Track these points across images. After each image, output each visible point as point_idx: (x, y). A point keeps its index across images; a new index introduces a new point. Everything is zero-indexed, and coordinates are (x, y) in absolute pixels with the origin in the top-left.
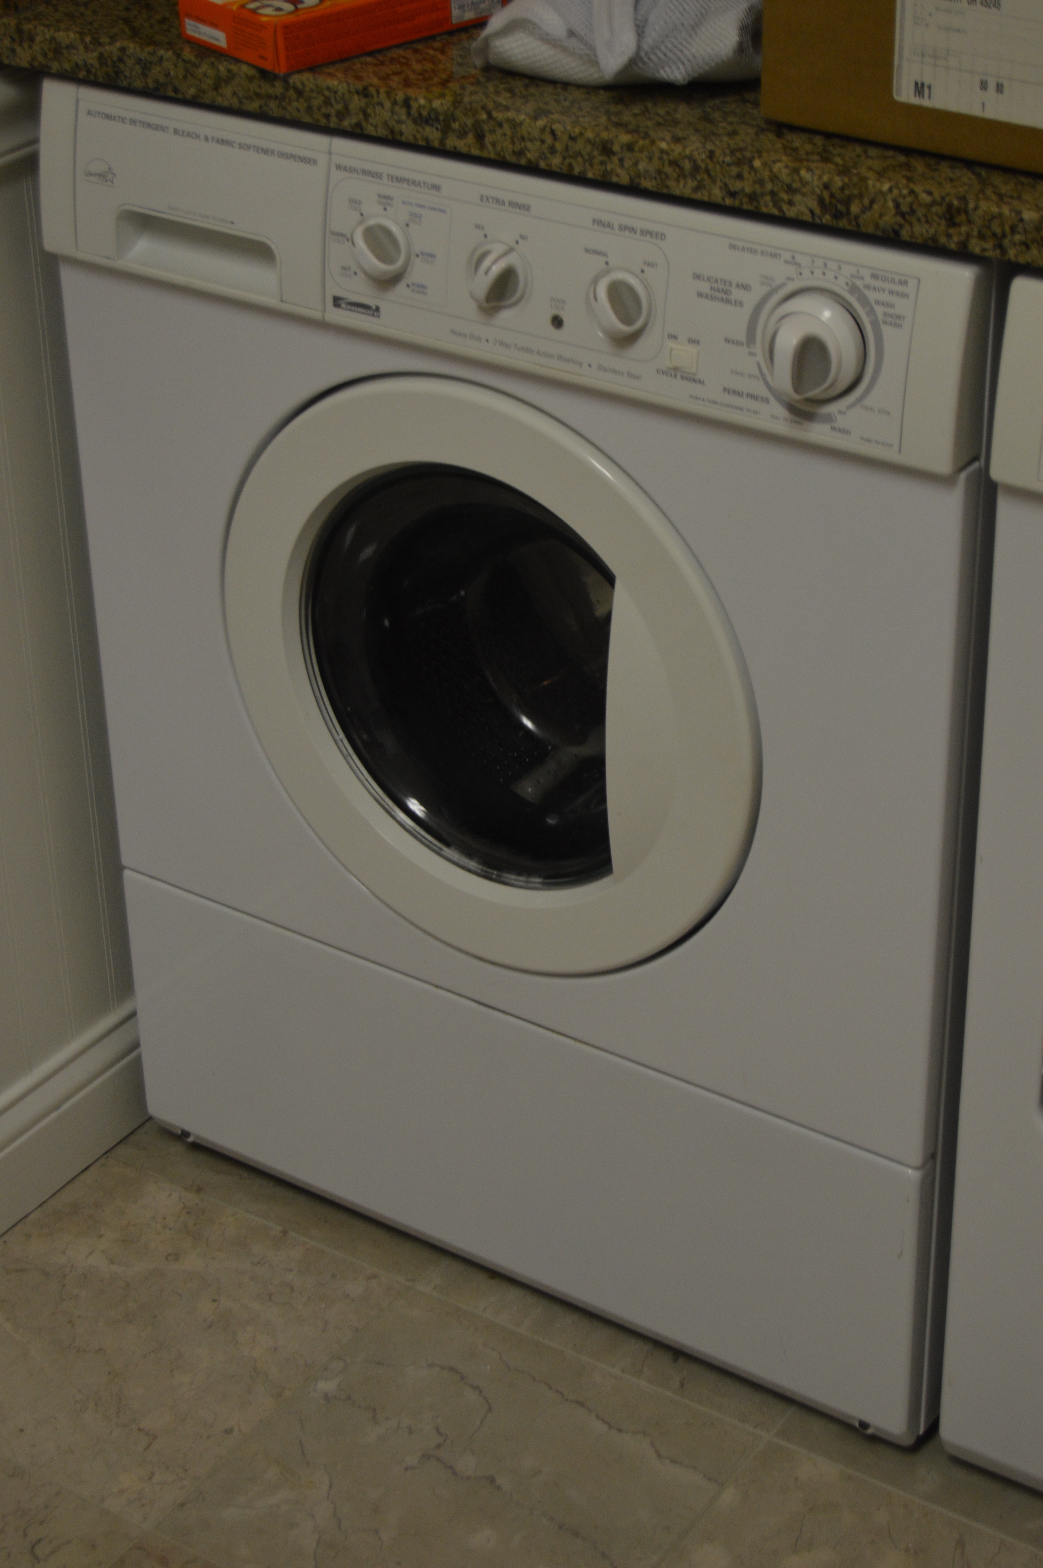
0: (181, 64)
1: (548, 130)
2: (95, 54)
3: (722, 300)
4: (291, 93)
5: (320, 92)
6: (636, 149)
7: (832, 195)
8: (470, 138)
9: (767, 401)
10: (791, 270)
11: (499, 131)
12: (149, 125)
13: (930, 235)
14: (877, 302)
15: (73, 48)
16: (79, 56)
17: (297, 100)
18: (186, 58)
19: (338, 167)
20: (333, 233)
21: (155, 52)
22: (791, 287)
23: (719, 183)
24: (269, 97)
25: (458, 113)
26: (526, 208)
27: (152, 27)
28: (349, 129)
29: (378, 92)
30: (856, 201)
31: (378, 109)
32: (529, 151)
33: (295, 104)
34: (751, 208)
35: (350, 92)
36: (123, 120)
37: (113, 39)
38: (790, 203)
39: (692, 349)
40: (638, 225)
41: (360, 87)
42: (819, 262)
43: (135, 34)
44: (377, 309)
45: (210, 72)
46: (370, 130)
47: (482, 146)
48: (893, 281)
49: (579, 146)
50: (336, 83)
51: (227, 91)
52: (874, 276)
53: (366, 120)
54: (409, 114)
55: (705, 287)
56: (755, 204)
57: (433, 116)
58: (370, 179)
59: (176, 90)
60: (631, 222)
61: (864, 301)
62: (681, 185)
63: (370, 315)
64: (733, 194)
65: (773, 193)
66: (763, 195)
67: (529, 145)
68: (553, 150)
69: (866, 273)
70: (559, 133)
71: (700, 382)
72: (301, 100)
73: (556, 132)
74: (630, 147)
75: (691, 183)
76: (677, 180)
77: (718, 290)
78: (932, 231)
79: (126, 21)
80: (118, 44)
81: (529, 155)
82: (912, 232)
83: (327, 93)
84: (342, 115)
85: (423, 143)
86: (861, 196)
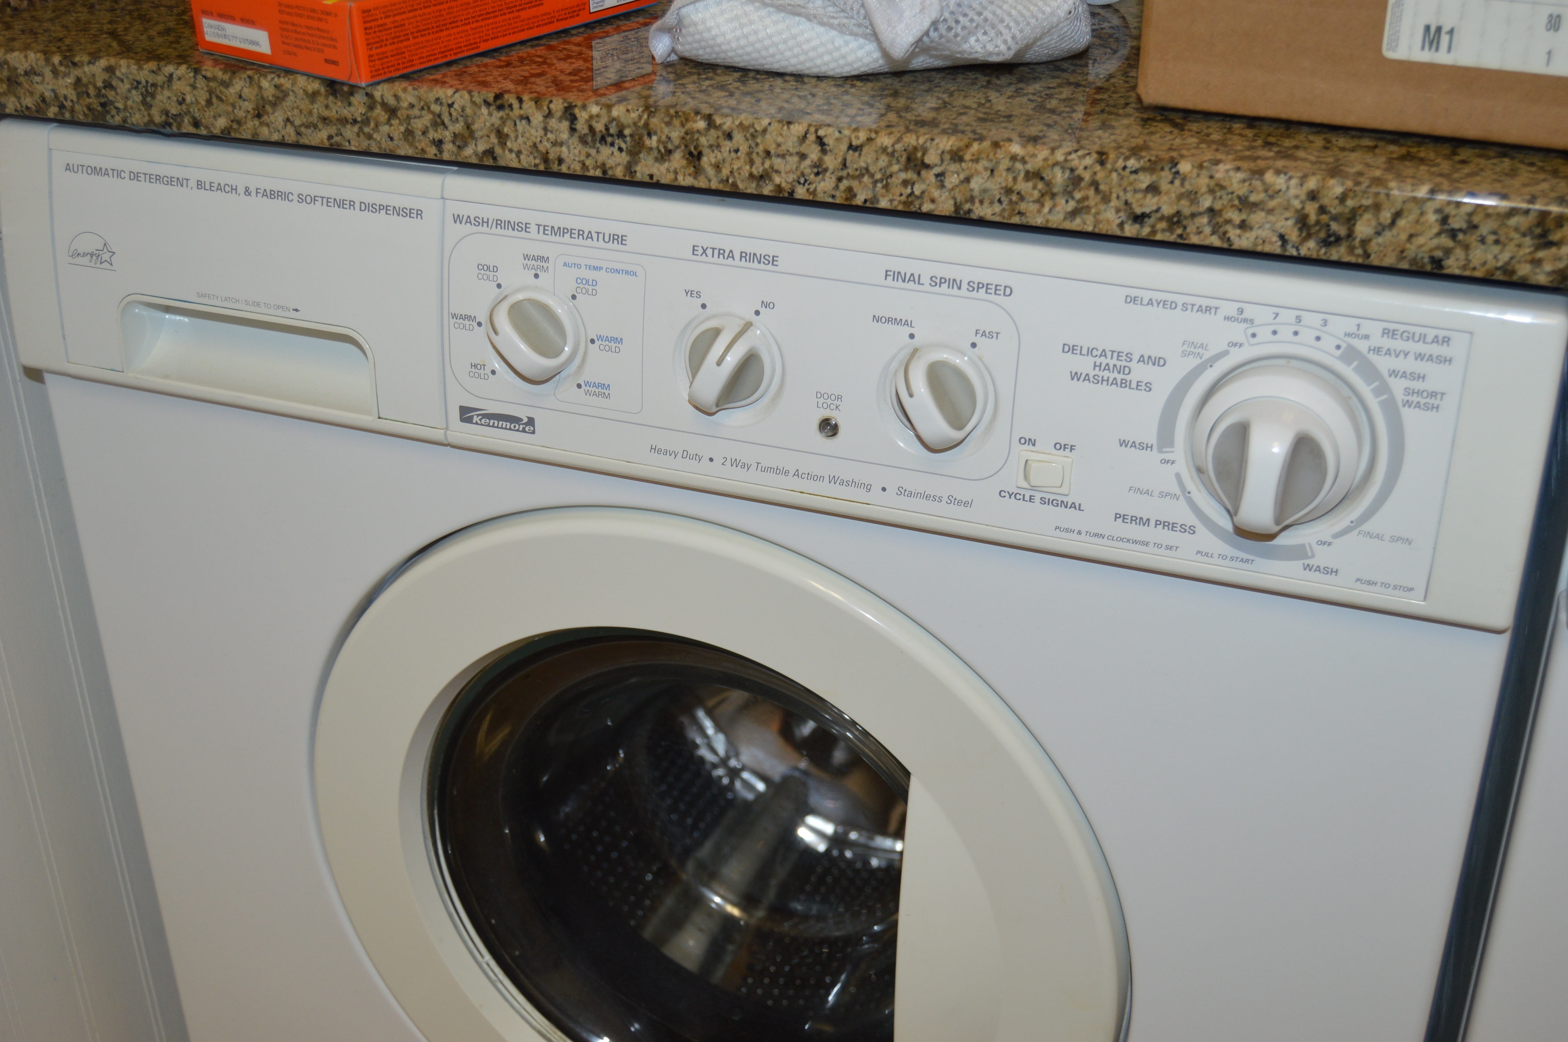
0: (201, 83)
1: (812, 137)
2: (70, 80)
3: (1114, 382)
4: (378, 111)
5: (426, 107)
6: (968, 157)
7: (1322, 210)
8: (678, 160)
9: (1192, 530)
10: (1238, 332)
11: (727, 145)
12: (158, 178)
13: (1500, 264)
14: (1394, 373)
15: (35, 74)
16: (46, 85)
17: (388, 122)
18: (209, 75)
19: (457, 219)
20: (454, 316)
21: (159, 69)
22: (1236, 357)
23: (1114, 203)
24: (344, 121)
25: (655, 121)
26: (773, 260)
27: (151, 39)
28: (474, 160)
29: (521, 101)
30: (1367, 216)
31: (521, 125)
32: (777, 172)
33: (385, 129)
34: (1171, 238)
35: (474, 103)
36: (119, 174)
37: (94, 57)
38: (1243, 226)
39: (1063, 458)
40: (964, 275)
41: (490, 97)
42: (1289, 316)
43: (127, 50)
44: (531, 421)
45: (246, 92)
46: (508, 159)
47: (698, 171)
48: (1423, 338)
49: (866, 158)
50: (450, 92)
51: (277, 117)
52: (1388, 333)
53: (503, 144)
54: (573, 130)
55: (1085, 365)
56: (1179, 231)
57: (613, 130)
58: (510, 232)
59: (196, 124)
60: (949, 272)
61: (1369, 372)
62: (1046, 210)
63: (518, 430)
64: (1139, 219)
65: (1211, 211)
66: (1193, 215)
67: (777, 162)
68: (819, 170)
69: (1374, 329)
70: (830, 141)
71: (1073, 506)
72: (395, 122)
73: (825, 140)
74: (957, 156)
75: (1064, 206)
76: (1040, 201)
77: (1107, 367)
78: (1505, 257)
79: (113, 34)
80: (103, 63)
81: (777, 180)
82: (1468, 261)
83: (436, 108)
84: (462, 140)
85: (598, 173)
86: (1377, 207)
